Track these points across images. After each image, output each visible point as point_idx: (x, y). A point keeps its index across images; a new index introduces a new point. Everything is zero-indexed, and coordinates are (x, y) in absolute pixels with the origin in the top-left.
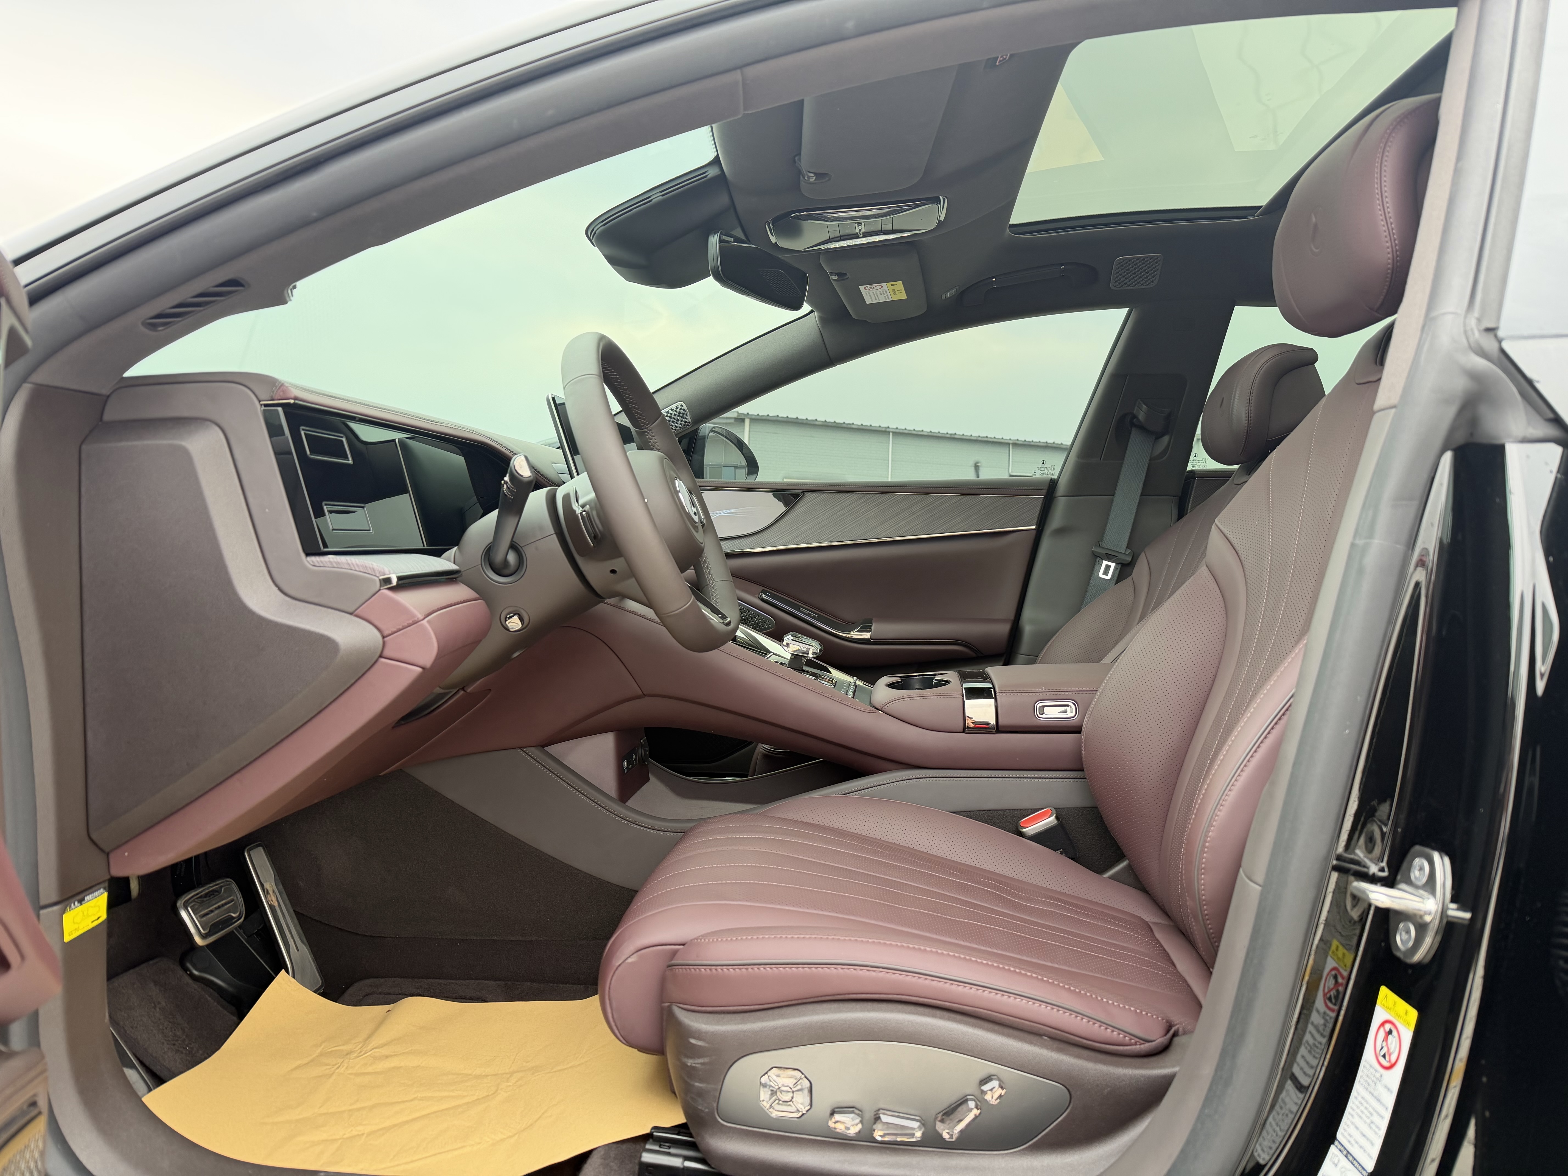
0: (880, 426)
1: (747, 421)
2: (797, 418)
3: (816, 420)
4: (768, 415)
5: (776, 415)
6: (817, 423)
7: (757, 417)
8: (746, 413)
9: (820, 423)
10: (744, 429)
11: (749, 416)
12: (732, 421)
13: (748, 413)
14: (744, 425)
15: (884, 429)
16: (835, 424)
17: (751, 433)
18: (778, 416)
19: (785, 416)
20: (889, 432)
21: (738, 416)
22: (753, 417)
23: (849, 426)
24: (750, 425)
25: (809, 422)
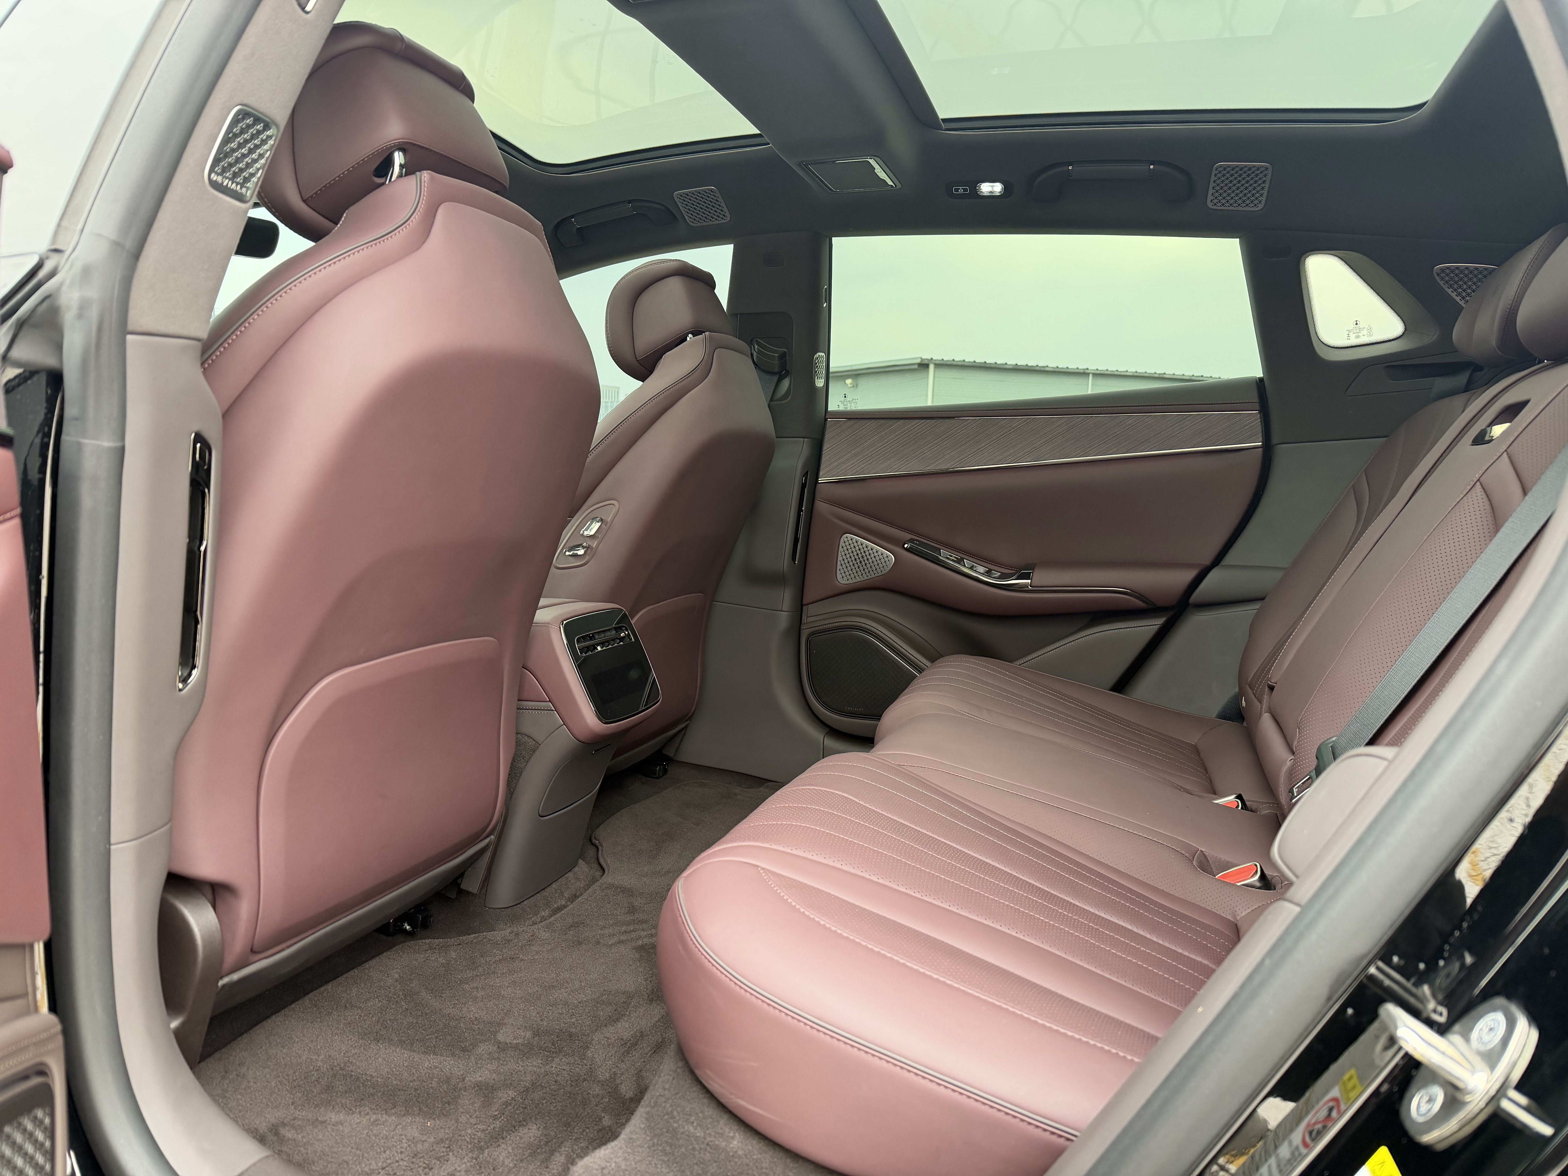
0: (1078, 368)
1: (932, 367)
2: (985, 362)
3: (1006, 364)
4: (954, 360)
5: (962, 359)
6: (1007, 367)
7: (942, 362)
8: (929, 358)
9: (1011, 367)
10: (928, 374)
11: (933, 361)
12: (916, 367)
13: (932, 359)
14: (928, 371)
15: (1082, 371)
16: (1027, 368)
17: (936, 379)
18: (964, 361)
19: (972, 361)
20: (1089, 374)
21: (922, 361)
22: (937, 362)
23: (1043, 369)
24: (934, 371)
25: (999, 366)
